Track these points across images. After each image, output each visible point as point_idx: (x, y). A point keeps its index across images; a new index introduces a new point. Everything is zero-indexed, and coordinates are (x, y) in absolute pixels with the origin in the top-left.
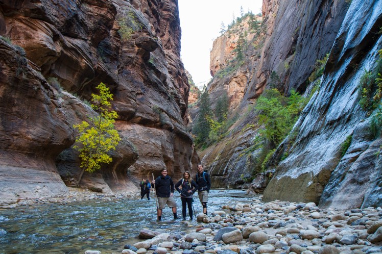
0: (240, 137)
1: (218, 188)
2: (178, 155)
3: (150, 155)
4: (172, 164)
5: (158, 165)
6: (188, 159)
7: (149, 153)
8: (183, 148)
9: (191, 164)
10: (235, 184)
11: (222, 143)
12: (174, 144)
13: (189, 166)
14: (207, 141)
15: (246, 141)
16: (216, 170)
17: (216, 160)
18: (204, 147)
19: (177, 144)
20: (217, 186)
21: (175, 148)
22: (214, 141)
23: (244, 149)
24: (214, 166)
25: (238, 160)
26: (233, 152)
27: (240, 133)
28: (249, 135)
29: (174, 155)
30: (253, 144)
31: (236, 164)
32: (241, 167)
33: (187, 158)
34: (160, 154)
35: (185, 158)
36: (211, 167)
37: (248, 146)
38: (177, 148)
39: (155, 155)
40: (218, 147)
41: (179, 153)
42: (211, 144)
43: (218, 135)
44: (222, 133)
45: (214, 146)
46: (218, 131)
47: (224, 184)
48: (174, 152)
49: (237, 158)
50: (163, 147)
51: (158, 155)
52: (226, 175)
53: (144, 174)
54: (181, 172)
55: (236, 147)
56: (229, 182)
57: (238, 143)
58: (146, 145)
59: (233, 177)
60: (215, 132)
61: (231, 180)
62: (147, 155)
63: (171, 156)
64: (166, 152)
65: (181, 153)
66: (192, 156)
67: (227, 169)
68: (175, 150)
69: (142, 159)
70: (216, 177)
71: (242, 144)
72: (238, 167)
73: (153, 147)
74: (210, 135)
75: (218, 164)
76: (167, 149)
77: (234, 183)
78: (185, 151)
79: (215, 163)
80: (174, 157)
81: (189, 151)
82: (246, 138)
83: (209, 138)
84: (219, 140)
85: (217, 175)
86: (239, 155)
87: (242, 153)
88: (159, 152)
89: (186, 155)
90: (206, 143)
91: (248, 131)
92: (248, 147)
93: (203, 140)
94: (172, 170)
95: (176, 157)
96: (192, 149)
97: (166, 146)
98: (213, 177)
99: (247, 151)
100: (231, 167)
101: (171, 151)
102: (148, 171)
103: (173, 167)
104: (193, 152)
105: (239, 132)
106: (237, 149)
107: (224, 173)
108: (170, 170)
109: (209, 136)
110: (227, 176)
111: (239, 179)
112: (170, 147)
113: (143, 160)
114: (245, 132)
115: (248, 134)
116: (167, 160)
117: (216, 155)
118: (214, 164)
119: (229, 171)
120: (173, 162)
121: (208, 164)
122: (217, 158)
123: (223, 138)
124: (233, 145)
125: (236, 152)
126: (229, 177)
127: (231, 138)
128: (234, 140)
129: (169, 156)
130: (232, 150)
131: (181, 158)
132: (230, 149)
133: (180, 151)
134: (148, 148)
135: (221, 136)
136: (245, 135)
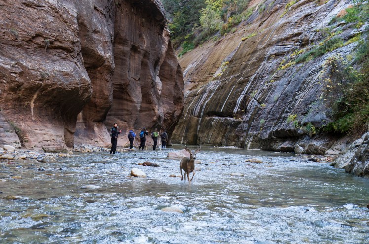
0: (282, 22)
1: (220, 144)
2: (124, 54)
3: (40, 40)
4: (108, 77)
5: (66, 74)
6: (151, 67)
7: (38, 35)
8: (140, 35)
9: (158, 80)
10: (270, 139)
11: (232, 38)
12: (116, 22)
13: (154, 85)
14: (194, 31)
15: (296, 31)
16: (217, 102)
17: (216, 78)
18: (186, 47)
19: (124, 23)
20: (218, 141)
21: (117, 35)
22: (212, 32)
23: (293, 51)
24: (210, 92)
25: (277, 79)
26: (261, 60)
27: (281, 13)
28: (306, 17)
29: (114, 52)
30: (319, 39)
31: (270, 88)
32: (286, 96)
33: (150, 64)
34: (73, 43)
35: (144, 65)
36: (203, 93)
37: (305, 43)
38: (123, 34)
39: (57, 44)
40: (222, 46)
41: (127, 49)
42: (204, 39)
43: (223, 17)
44: (233, 14)
45: (210, 45)
46: (224, 8)
47: (237, 137)
48: (114, 43)
49: (272, 72)
50: (81, 24)
51: (67, 45)
52: (240, 113)
53: (18, 100)
54: (131, 101)
55: (270, 45)
56: (250, 133)
57: (275, 38)
58: (30, 9)
59: (263, 121)
60: (215, 11)
61: (255, 128)
62: (29, 41)
63: (106, 53)
64: (91, 40)
65: (135, 49)
66: (162, 61)
67: (246, 99)
68: (117, 39)
69: (13, 51)
70: (216, 118)
71: (287, 39)
72: (276, 95)
73: (51, 19)
74: (203, 18)
75: (221, 88)
76: (95, 32)
77: (266, 136)
78: (145, 45)
79: (212, 85)
80: (115, 58)
81: (155, 44)
82: (297, 24)
83: (200, 25)
84: (225, 31)
85: (218, 114)
86: (278, 66)
87: (287, 62)
88: (70, 35)
89: (146, 55)
90: (192, 37)
91: (303, 8)
92: (302, 46)
93: (185, 31)
94: (106, 93)
95: (119, 57)
96: (164, 42)
97: (90, 23)
98: (207, 118)
99: (301, 57)
100: (256, 94)
101: (107, 39)
102: (32, 90)
103: (109, 85)
104: (164, 49)
105: (277, 10)
106: (272, 51)
107: (235, 110)
108: (101, 91)
109: (201, 20)
110: (245, 118)
111: (282, 127)
112: (103, 28)
113: (18, 55)
114: (294, 9)
115: (303, 14)
116: (93, 64)
117: (215, 66)
118: (211, 87)
119: (252, 104)
120: (111, 71)
121: (196, 87)
122: (218, 73)
123: (236, 25)
124: (262, 42)
125: (269, 58)
126: (252, 119)
127: (256, 25)
128: (263, 30)
129: (100, 51)
130: (257, 54)
131: (134, 63)
132: (254, 52)
133: (130, 43)
134: (34, 21)
135: (231, 20)
136: (295, 16)
